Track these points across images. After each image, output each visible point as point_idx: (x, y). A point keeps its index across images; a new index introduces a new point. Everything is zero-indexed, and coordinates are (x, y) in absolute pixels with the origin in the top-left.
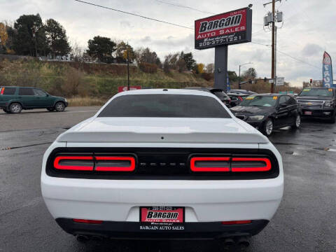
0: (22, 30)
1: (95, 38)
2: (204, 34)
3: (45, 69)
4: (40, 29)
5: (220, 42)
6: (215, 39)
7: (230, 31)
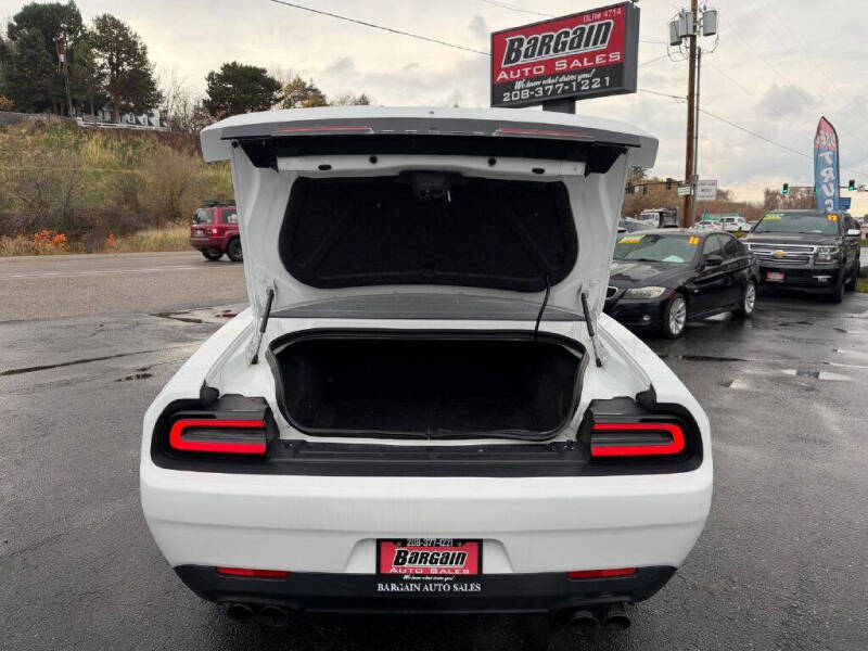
0: (27, 43)
1: (226, 68)
2: (515, 69)
3: (93, 150)
4: (76, 41)
5: (555, 91)
6: (544, 82)
7: (582, 63)
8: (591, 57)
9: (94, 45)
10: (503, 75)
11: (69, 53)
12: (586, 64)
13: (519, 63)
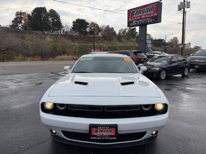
0: (35, 16)
1: (77, 20)
2: (133, 18)
4: (45, 15)
5: (142, 23)
6: (140, 21)
7: (148, 16)
8: (150, 14)
9: (49, 16)
10: (130, 19)
11: (44, 18)
12: (149, 16)
13: (134, 16)
